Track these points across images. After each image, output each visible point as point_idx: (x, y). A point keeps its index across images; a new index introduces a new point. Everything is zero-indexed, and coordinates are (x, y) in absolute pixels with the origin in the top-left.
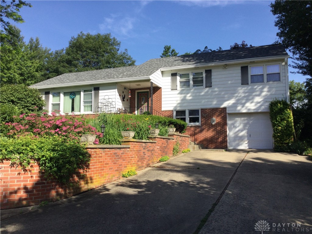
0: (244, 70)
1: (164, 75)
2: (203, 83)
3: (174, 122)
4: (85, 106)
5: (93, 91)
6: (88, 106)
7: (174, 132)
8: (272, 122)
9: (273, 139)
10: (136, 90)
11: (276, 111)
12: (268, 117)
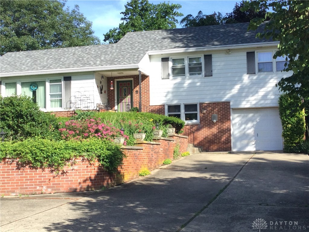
0: (251, 56)
1: (152, 59)
2: (202, 71)
3: (171, 121)
4: (51, 101)
5: (63, 82)
6: (55, 101)
7: (173, 133)
8: (281, 119)
9: (283, 138)
10: (115, 79)
11: (285, 106)
12: (277, 113)
